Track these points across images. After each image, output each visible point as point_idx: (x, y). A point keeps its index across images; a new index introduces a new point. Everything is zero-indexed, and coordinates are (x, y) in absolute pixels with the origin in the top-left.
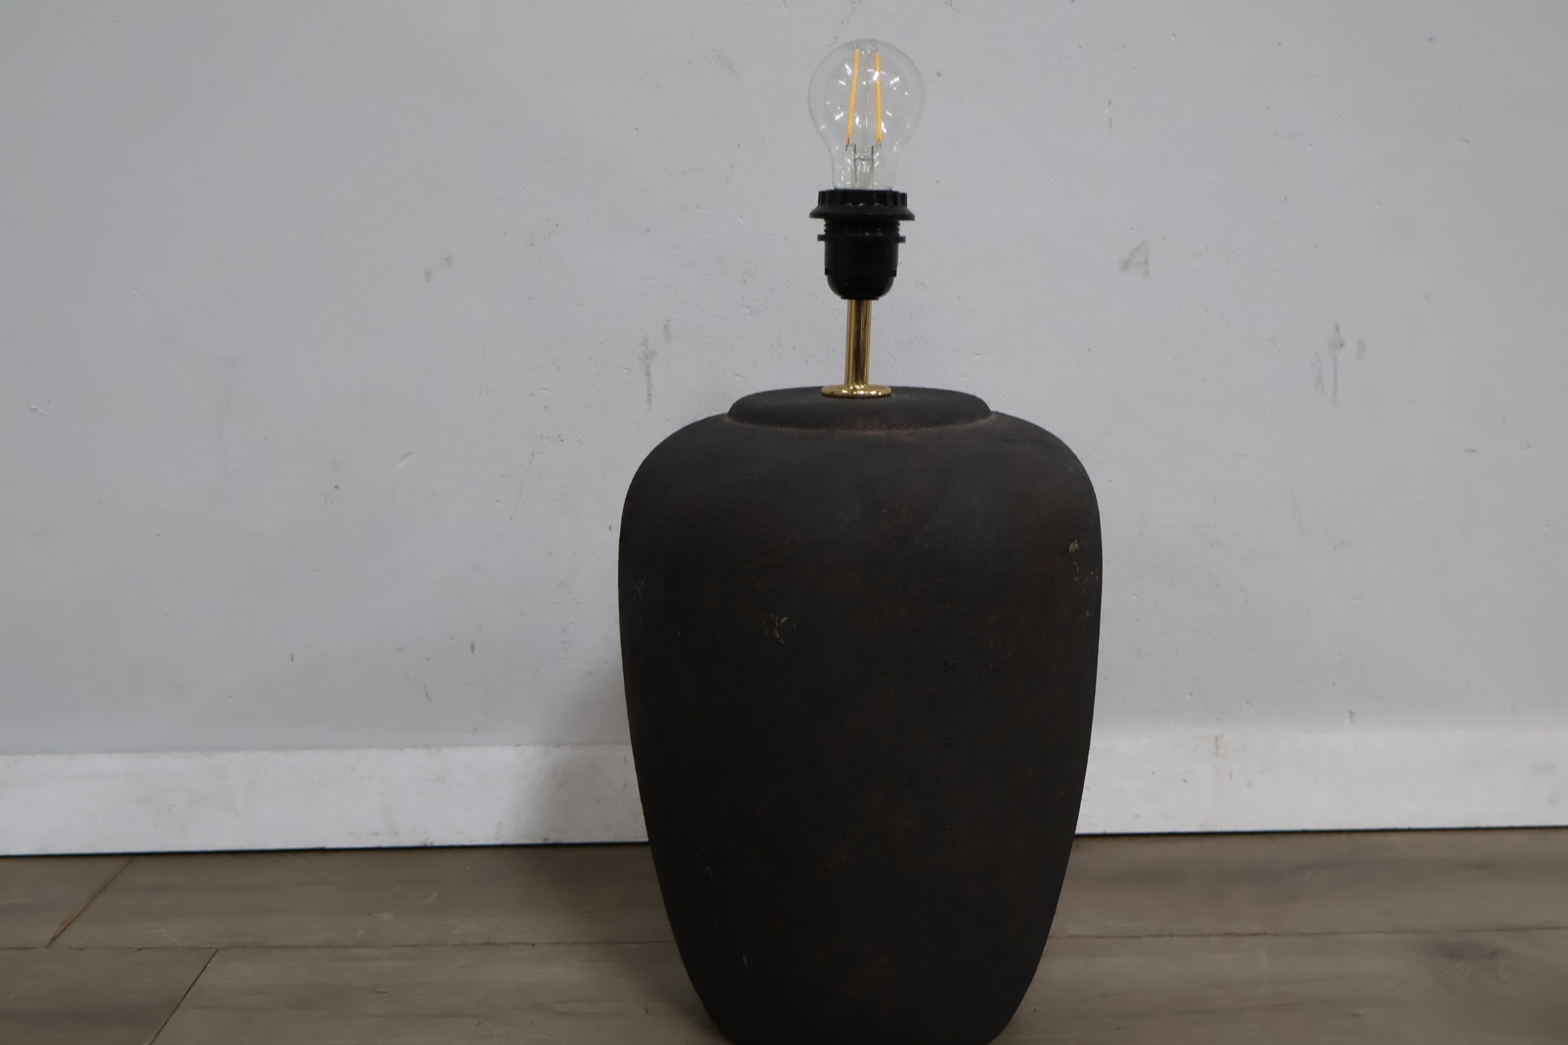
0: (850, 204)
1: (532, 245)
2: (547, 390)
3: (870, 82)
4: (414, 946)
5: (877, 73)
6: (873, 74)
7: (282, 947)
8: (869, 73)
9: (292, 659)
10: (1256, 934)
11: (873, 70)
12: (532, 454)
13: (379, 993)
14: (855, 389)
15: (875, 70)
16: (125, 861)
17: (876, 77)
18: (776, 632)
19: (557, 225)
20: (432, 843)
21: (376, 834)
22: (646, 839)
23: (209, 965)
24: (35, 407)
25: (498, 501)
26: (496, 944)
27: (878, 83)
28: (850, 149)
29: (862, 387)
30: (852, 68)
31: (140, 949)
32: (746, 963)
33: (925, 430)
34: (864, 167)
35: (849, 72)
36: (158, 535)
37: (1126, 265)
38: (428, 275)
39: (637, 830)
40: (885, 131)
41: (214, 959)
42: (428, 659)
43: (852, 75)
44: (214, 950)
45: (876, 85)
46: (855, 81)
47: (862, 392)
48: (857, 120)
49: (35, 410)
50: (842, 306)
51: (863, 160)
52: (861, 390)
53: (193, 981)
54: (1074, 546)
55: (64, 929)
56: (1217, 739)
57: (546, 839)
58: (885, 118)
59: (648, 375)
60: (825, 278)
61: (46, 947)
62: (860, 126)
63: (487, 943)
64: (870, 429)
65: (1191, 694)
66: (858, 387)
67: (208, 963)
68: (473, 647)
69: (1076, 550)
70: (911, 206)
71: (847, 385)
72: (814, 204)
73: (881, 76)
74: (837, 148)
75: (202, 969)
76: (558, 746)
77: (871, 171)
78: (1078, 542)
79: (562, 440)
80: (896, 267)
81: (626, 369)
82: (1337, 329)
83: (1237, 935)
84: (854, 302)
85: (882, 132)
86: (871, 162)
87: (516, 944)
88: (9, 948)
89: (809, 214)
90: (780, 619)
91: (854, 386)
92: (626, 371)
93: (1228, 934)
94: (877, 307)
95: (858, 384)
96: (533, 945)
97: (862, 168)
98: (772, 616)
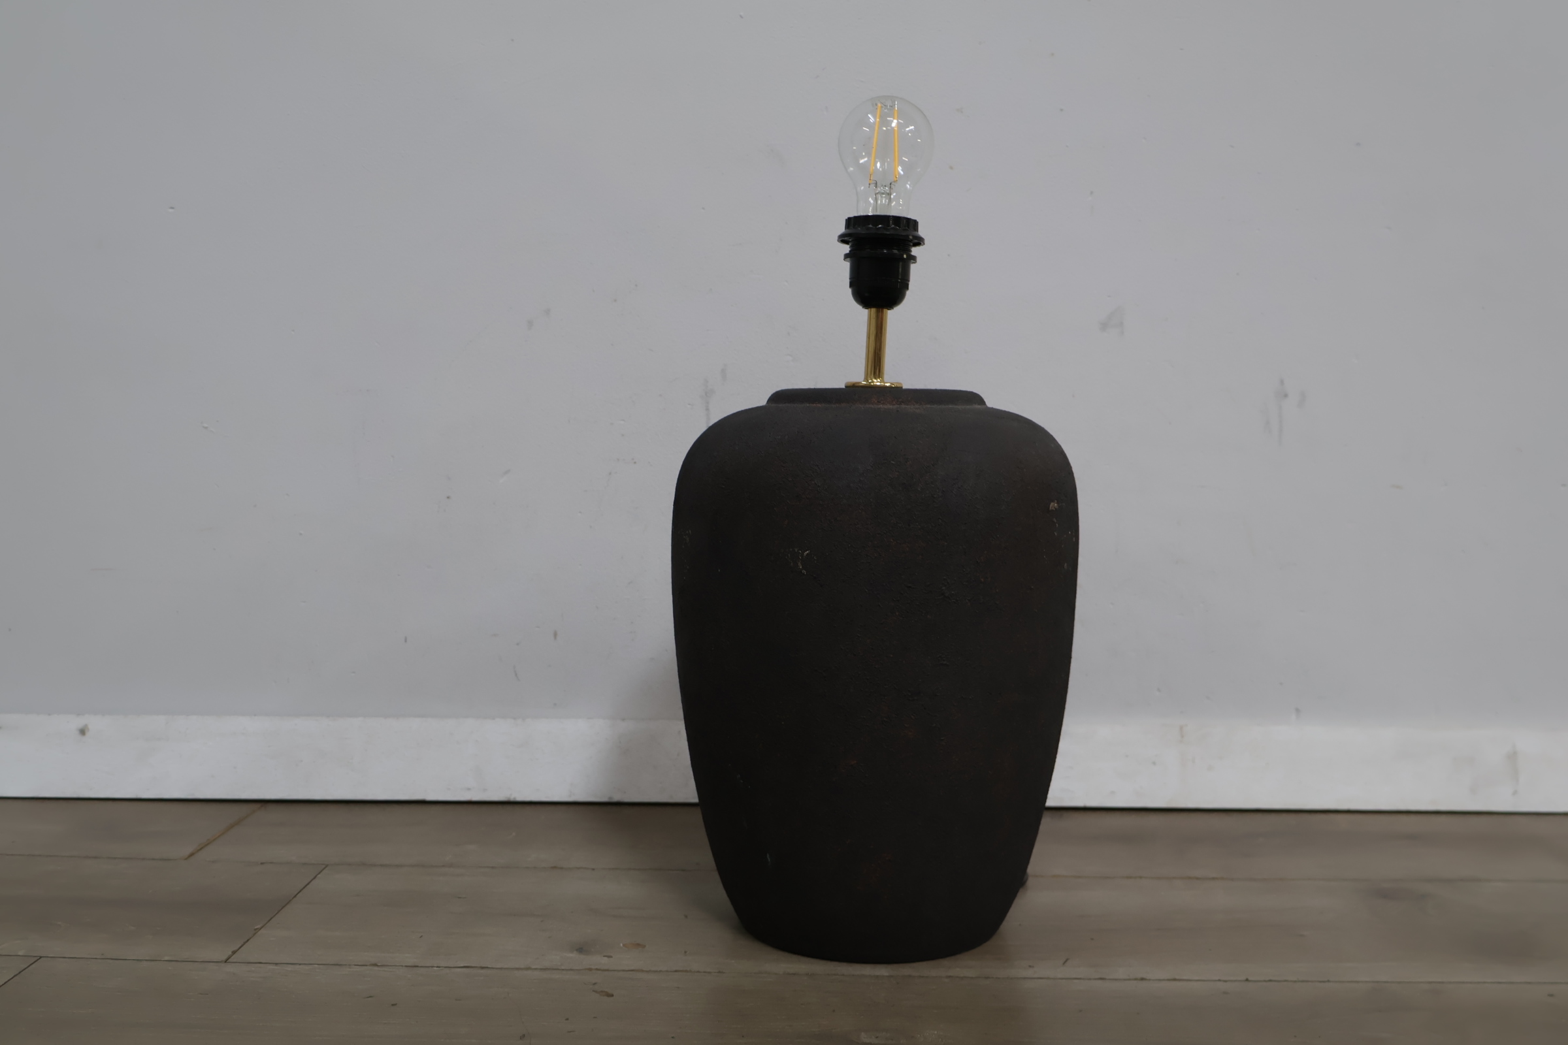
0: (871, 226)
1: (615, 301)
2: (623, 420)
3: (889, 128)
4: (493, 867)
5: (895, 121)
6: (892, 121)
7: (382, 866)
8: (889, 120)
9: (406, 641)
10: (1214, 879)
11: (892, 119)
12: (610, 474)
13: (460, 898)
14: (873, 382)
15: (894, 119)
16: (258, 805)
17: (894, 124)
18: (799, 564)
19: (636, 286)
20: (515, 798)
21: (469, 789)
22: (695, 800)
23: (319, 875)
24: (206, 425)
25: (580, 512)
26: (562, 868)
27: (896, 129)
28: (873, 186)
29: (879, 380)
30: (875, 117)
31: (262, 864)
32: (769, 860)
33: (929, 406)
34: (883, 201)
35: (872, 120)
36: (301, 534)
37: (1104, 326)
38: (530, 324)
39: (689, 793)
40: (902, 173)
41: (324, 871)
42: (518, 644)
43: (874, 123)
44: (324, 866)
45: (894, 130)
46: (876, 128)
47: (878, 384)
48: (878, 165)
49: (206, 428)
50: (862, 315)
51: (883, 194)
52: (878, 382)
53: (304, 886)
54: (1054, 505)
55: (201, 849)
56: (1181, 728)
57: (610, 798)
58: (902, 163)
59: (707, 409)
60: (849, 291)
61: (186, 859)
62: (881, 169)
63: (555, 868)
64: (883, 404)
65: (1159, 690)
66: (875, 381)
67: (319, 873)
68: (555, 635)
69: (1056, 509)
70: (921, 232)
71: (866, 379)
72: (842, 229)
73: (898, 123)
74: (862, 188)
75: (313, 877)
76: (623, 720)
77: (888, 204)
78: (1057, 503)
79: (635, 463)
80: (909, 281)
81: (689, 404)
82: (1282, 382)
83: (1197, 878)
84: (873, 310)
85: (899, 173)
86: (888, 197)
87: (578, 868)
88: (153, 859)
89: (837, 238)
90: (803, 553)
91: (871, 379)
92: (689, 406)
93: (1190, 878)
94: (893, 316)
95: (876, 379)
96: (593, 869)
97: (881, 201)
98: (796, 550)
